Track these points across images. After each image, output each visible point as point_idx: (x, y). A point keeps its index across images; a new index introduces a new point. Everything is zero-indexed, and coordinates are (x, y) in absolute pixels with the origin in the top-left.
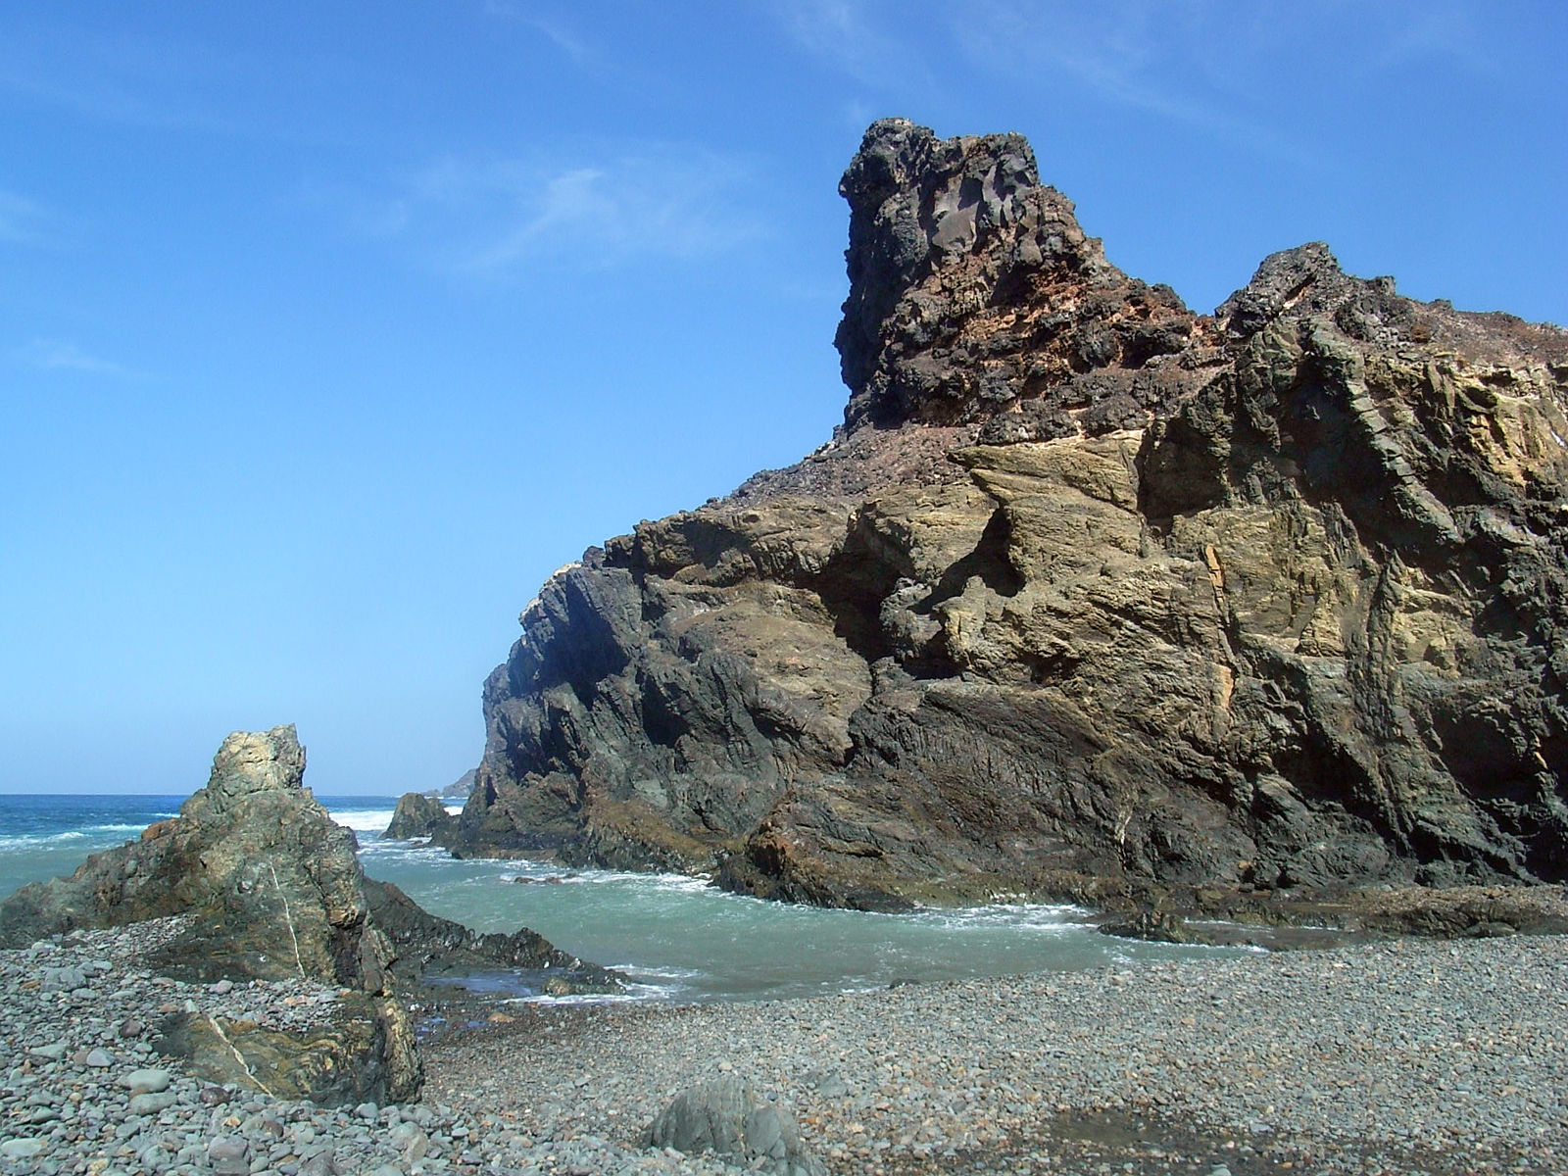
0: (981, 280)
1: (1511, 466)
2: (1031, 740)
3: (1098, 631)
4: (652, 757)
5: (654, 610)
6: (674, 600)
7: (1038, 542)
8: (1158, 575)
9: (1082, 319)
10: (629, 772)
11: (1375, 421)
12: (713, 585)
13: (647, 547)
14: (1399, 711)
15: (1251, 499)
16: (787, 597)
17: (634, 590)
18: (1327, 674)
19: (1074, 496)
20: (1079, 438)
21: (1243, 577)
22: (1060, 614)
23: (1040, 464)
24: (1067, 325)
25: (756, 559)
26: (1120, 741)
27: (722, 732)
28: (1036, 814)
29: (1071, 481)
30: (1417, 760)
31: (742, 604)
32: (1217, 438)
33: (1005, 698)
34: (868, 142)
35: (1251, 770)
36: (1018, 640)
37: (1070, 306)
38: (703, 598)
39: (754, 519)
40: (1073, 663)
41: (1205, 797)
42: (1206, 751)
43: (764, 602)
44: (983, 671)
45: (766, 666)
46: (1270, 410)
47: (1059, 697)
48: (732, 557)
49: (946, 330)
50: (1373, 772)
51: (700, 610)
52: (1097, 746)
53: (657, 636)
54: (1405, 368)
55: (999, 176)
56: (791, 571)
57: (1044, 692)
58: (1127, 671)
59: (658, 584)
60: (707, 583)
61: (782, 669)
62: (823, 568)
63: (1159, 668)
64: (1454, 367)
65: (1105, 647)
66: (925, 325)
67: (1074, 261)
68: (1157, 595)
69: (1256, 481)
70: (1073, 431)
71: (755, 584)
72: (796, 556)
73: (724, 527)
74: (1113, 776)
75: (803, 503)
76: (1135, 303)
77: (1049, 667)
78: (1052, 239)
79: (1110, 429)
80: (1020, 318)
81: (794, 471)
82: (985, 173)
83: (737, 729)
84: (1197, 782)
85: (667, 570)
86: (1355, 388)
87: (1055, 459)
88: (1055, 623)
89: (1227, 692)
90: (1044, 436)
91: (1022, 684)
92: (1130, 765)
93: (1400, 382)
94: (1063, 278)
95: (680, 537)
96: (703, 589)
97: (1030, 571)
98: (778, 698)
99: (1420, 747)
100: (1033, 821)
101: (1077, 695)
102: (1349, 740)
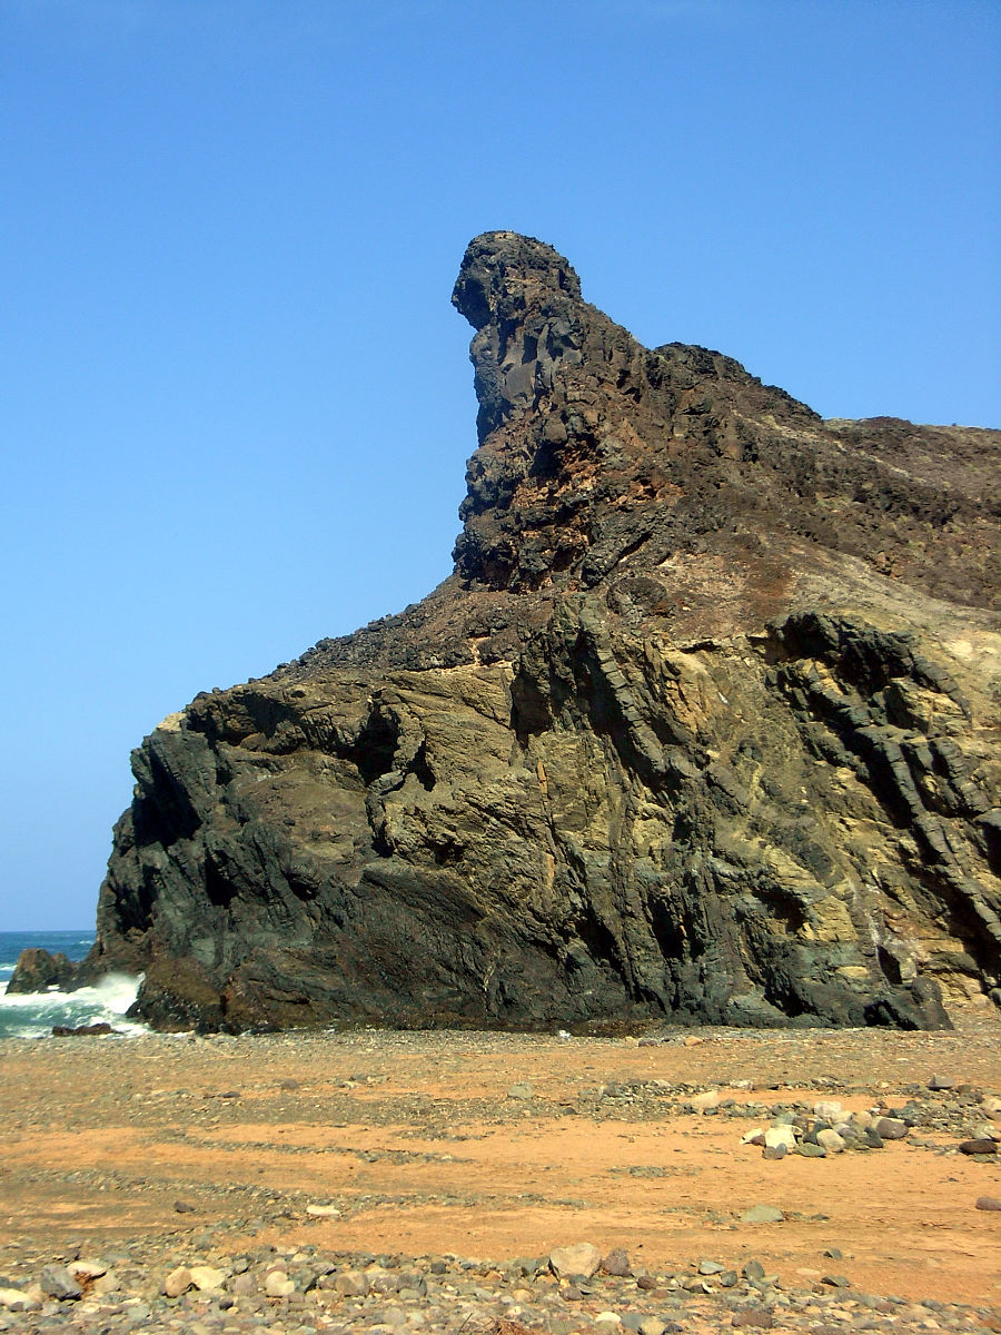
0: (525, 448)
1: (689, 718)
2: (438, 910)
3: (475, 825)
4: (211, 917)
5: (224, 777)
6: (237, 766)
7: (443, 751)
8: (509, 783)
9: (597, 499)
10: (188, 931)
11: (617, 679)
12: (274, 752)
13: (216, 716)
14: (631, 892)
15: (566, 727)
16: (331, 767)
17: (209, 753)
18: (598, 863)
19: (469, 715)
20: (475, 666)
21: (558, 787)
22: (449, 812)
23: (446, 687)
24: (586, 503)
25: (305, 729)
26: (493, 911)
27: (263, 894)
28: (440, 969)
29: (468, 702)
30: (641, 929)
31: (295, 772)
32: (541, 680)
33: (418, 875)
34: (468, 261)
35: (566, 935)
36: (424, 831)
37: (588, 485)
38: (265, 764)
39: (300, 694)
40: (460, 850)
41: (544, 955)
42: (541, 920)
43: (314, 772)
44: (403, 854)
45: (302, 835)
46: (567, 663)
47: (454, 875)
48: (287, 729)
49: (503, 493)
50: (618, 938)
51: (263, 776)
52: (479, 915)
53: (224, 801)
54: (631, 643)
55: (550, 339)
56: (331, 743)
57: (445, 871)
58: (494, 856)
59: (229, 751)
60: (267, 750)
61: (316, 837)
62: (356, 741)
63: (512, 855)
64: (660, 643)
65: (480, 837)
66: (488, 484)
67: (593, 442)
68: (508, 799)
69: (566, 713)
70: (470, 660)
71: (307, 753)
72: (335, 731)
73: (276, 702)
74: (486, 938)
75: (344, 679)
76: (645, 483)
77: (447, 852)
78: (573, 419)
79: (496, 660)
80: (551, 492)
81: (348, 642)
82: (539, 331)
83: (275, 892)
84: (537, 943)
85: (235, 738)
86: (602, 656)
87: (456, 683)
88: (445, 818)
89: (551, 875)
90: (449, 664)
91: (429, 865)
92: (495, 929)
93: (630, 652)
94: (584, 456)
95: (242, 708)
96: (265, 756)
97: (438, 774)
98: (309, 864)
99: (643, 920)
100: (437, 974)
101: (465, 874)
102: (607, 915)
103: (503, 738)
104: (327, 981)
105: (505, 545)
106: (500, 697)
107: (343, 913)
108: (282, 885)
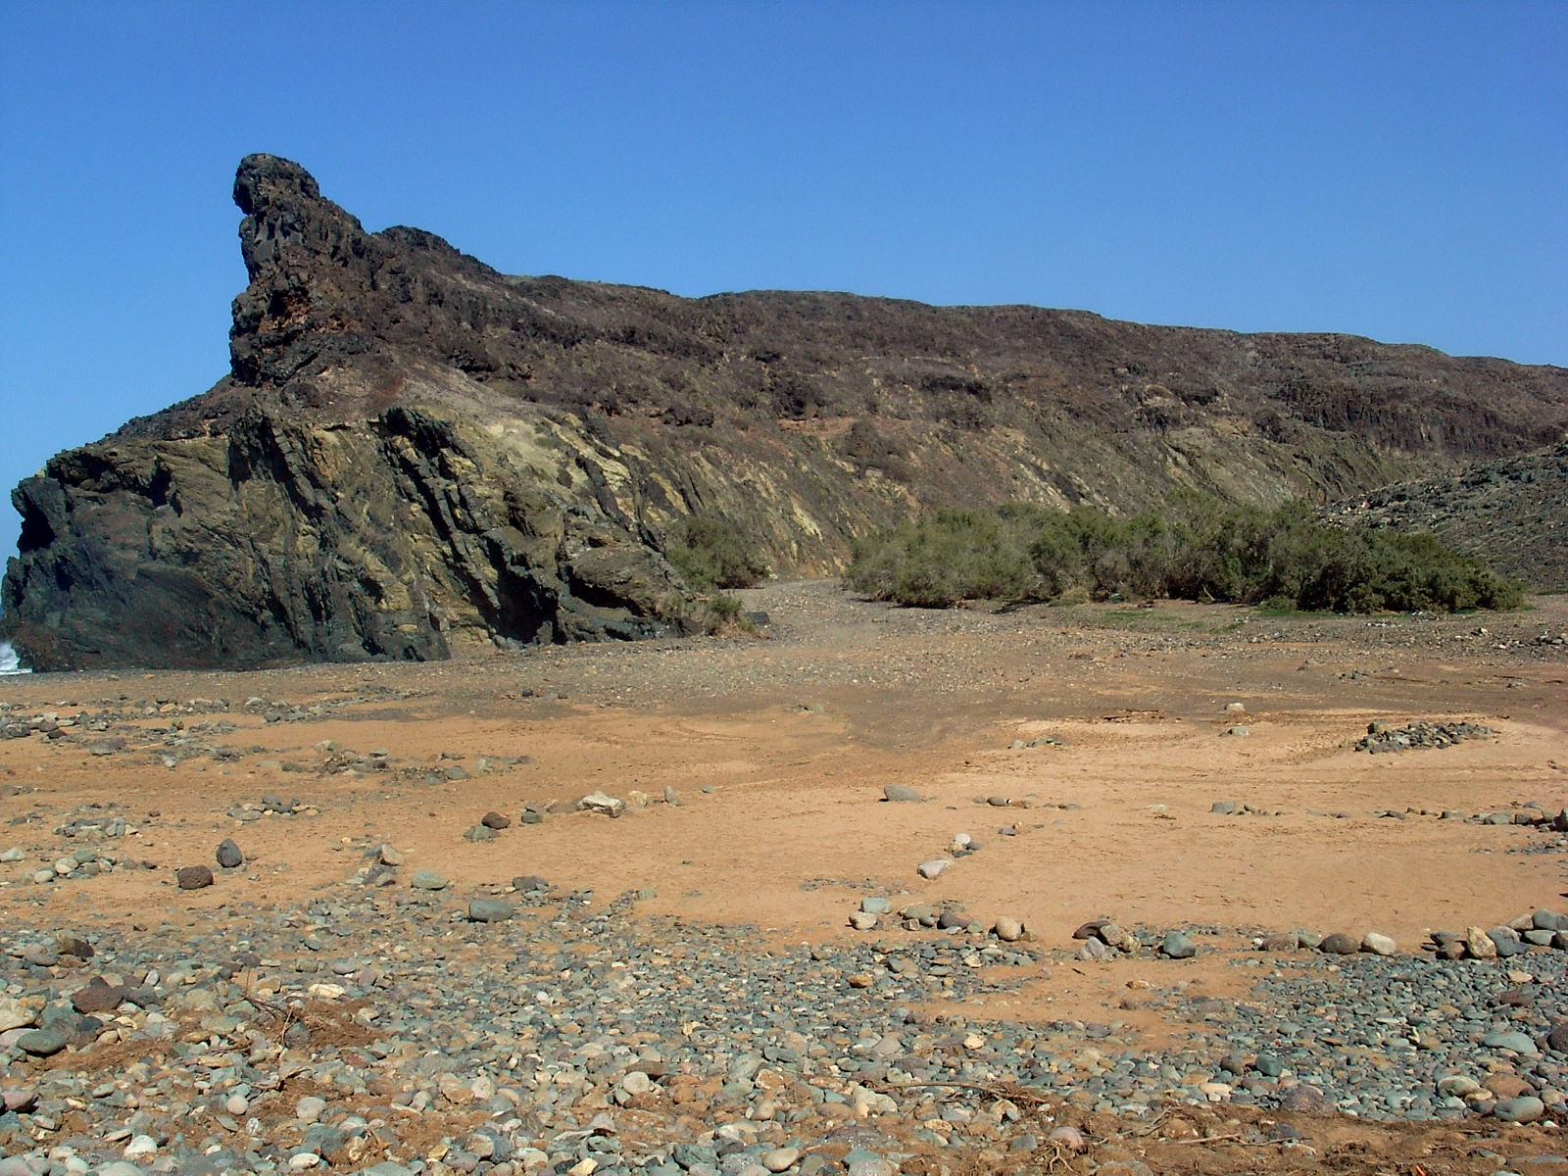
0: (265, 295)
1: (328, 472)
2: (185, 594)
3: (206, 539)
4: (59, 598)
5: (70, 507)
6: (78, 500)
7: (186, 491)
8: (225, 513)
9: (308, 329)
10: (44, 607)
11: (285, 447)
12: (100, 491)
13: (63, 467)
14: (295, 581)
15: (259, 477)
16: (136, 501)
17: (61, 492)
18: (277, 563)
19: (203, 469)
20: (207, 438)
21: (254, 515)
22: (189, 531)
23: (189, 452)
24: (301, 332)
25: (119, 477)
26: (218, 594)
27: (90, 583)
28: (187, 630)
29: (202, 461)
30: (301, 603)
31: (113, 504)
32: (242, 447)
33: (172, 571)
34: (240, 173)
35: (261, 608)
36: (174, 543)
37: (302, 320)
38: (94, 499)
39: (115, 454)
40: (198, 554)
41: (249, 621)
42: (246, 599)
43: (126, 504)
44: (162, 558)
45: (115, 545)
46: (257, 437)
47: (194, 571)
48: (107, 476)
49: (253, 324)
50: (289, 609)
51: (95, 507)
52: (211, 596)
53: (69, 523)
54: (293, 424)
55: (283, 225)
56: (134, 485)
57: (188, 569)
58: (218, 559)
59: (72, 491)
60: (95, 490)
61: (123, 547)
62: (150, 484)
63: (228, 558)
64: (310, 425)
65: (209, 547)
66: (244, 317)
67: (305, 292)
68: (224, 523)
69: (259, 469)
70: (203, 434)
71: (121, 492)
72: (136, 478)
73: (99, 459)
74: (214, 611)
75: (143, 444)
76: (338, 319)
77: (189, 557)
78: (292, 277)
79: (220, 434)
80: (280, 324)
81: (149, 419)
82: (276, 220)
83: (97, 582)
84: (245, 613)
85: (76, 482)
86: (276, 432)
87: (194, 449)
88: (186, 534)
89: (251, 571)
90: (190, 436)
91: (179, 565)
92: (220, 605)
93: (293, 430)
94: (300, 301)
95: (79, 463)
96: (96, 494)
97: (184, 507)
98: (118, 564)
99: (302, 598)
100: (185, 633)
101: (201, 570)
102: (282, 595)
103: (224, 484)
104: (112, 638)
105: (252, 357)
106: (221, 457)
107: (125, 595)
108: (100, 577)
